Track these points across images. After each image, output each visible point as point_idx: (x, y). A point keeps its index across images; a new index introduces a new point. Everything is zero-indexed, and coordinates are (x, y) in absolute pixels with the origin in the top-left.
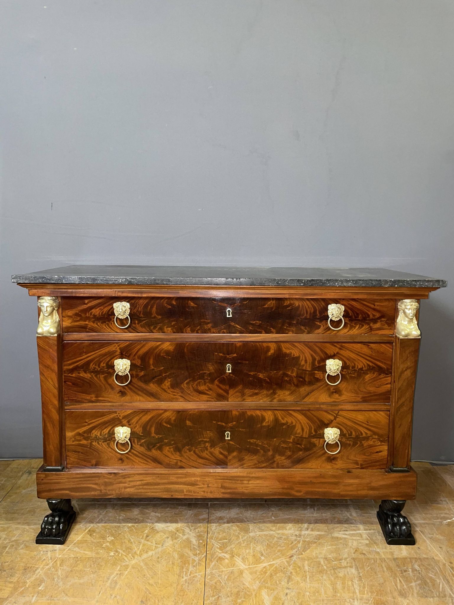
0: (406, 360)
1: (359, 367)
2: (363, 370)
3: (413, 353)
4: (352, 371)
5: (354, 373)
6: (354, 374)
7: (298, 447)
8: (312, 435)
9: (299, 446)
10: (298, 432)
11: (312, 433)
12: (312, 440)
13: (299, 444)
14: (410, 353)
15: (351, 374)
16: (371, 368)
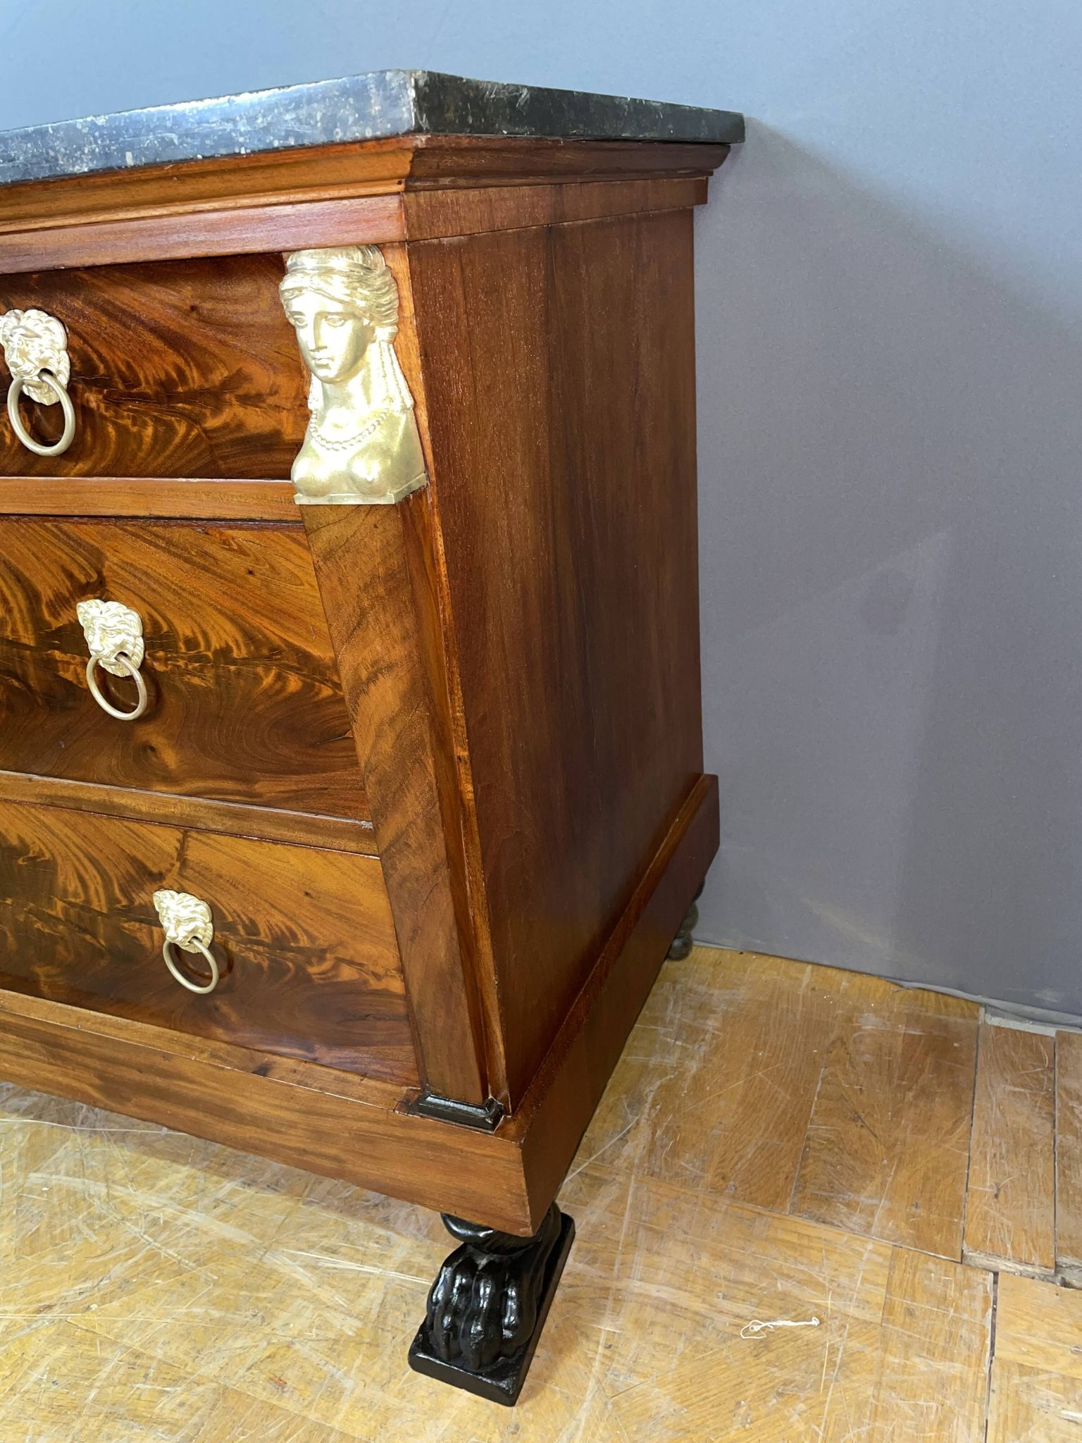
0: (359, 624)
1: (215, 644)
2: (234, 662)
3: (381, 590)
4: (191, 660)
5: (201, 670)
6: (200, 672)
7: (84, 940)
8: (118, 906)
9: (88, 937)
10: (71, 889)
11: (119, 902)
12: (126, 925)
13: (85, 931)
14: (366, 586)
15: (188, 672)
16: (265, 652)
